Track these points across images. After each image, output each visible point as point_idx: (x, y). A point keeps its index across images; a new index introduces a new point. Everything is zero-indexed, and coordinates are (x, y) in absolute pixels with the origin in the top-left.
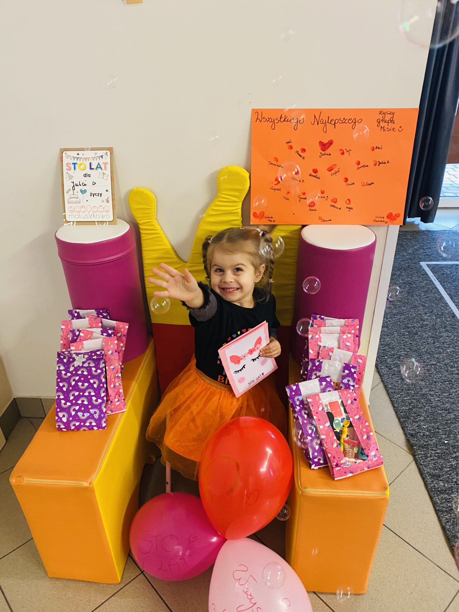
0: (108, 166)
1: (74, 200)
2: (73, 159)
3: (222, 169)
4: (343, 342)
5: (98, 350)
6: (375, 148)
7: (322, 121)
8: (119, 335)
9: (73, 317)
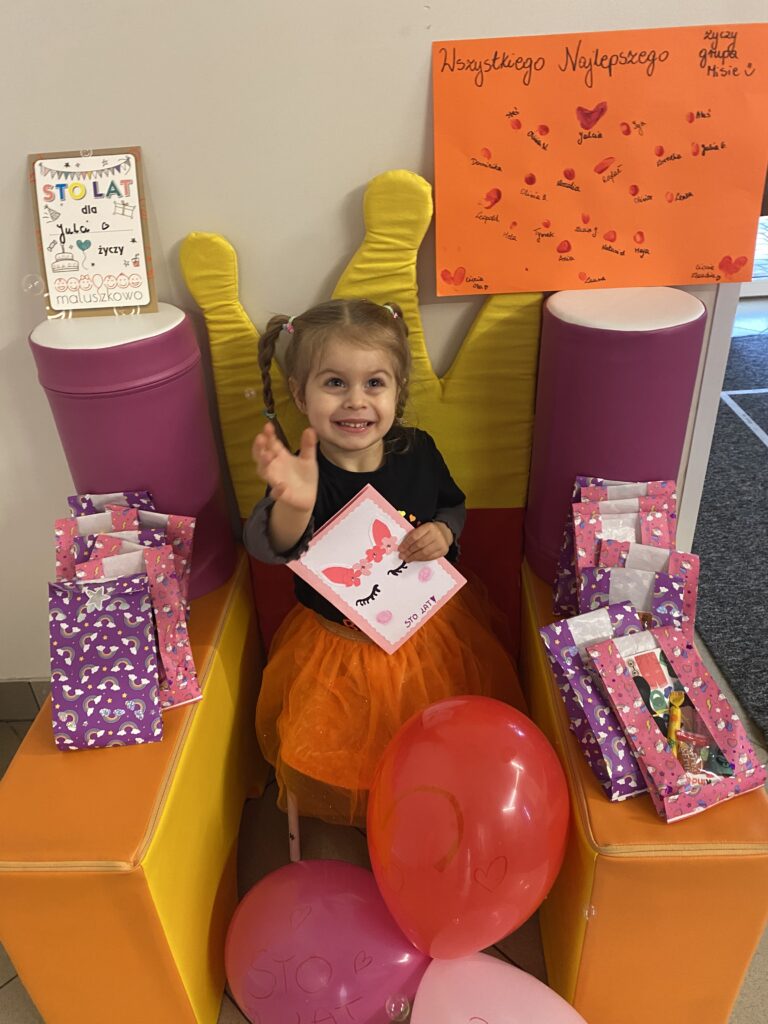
0: (134, 188)
1: (66, 263)
2: (56, 176)
3: (374, 179)
4: (648, 529)
5: (135, 576)
6: (695, 115)
7: (583, 60)
8: (177, 542)
9: (79, 511)
